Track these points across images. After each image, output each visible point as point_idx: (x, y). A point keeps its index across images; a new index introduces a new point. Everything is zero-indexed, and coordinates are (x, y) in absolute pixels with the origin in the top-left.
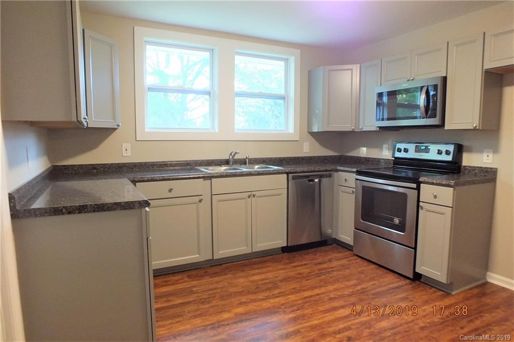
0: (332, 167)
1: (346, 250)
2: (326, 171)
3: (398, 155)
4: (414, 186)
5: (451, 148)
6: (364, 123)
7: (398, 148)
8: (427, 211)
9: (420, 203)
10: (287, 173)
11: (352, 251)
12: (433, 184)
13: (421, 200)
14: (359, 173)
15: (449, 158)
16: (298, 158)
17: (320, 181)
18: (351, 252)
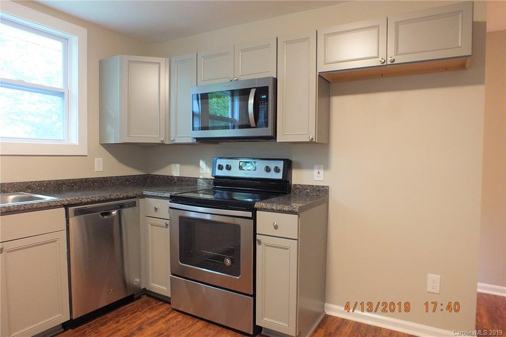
0: (137, 192)
1: (161, 303)
2: (128, 198)
3: (219, 173)
4: (249, 214)
5: (280, 165)
6: (176, 132)
7: (219, 165)
8: (266, 245)
9: (257, 235)
10: (66, 207)
11: (170, 303)
12: (272, 210)
13: (257, 232)
14: (174, 199)
15: (279, 176)
16: (86, 180)
17: (119, 214)
18: (168, 306)
